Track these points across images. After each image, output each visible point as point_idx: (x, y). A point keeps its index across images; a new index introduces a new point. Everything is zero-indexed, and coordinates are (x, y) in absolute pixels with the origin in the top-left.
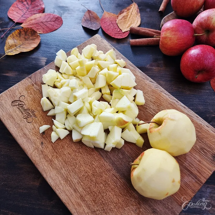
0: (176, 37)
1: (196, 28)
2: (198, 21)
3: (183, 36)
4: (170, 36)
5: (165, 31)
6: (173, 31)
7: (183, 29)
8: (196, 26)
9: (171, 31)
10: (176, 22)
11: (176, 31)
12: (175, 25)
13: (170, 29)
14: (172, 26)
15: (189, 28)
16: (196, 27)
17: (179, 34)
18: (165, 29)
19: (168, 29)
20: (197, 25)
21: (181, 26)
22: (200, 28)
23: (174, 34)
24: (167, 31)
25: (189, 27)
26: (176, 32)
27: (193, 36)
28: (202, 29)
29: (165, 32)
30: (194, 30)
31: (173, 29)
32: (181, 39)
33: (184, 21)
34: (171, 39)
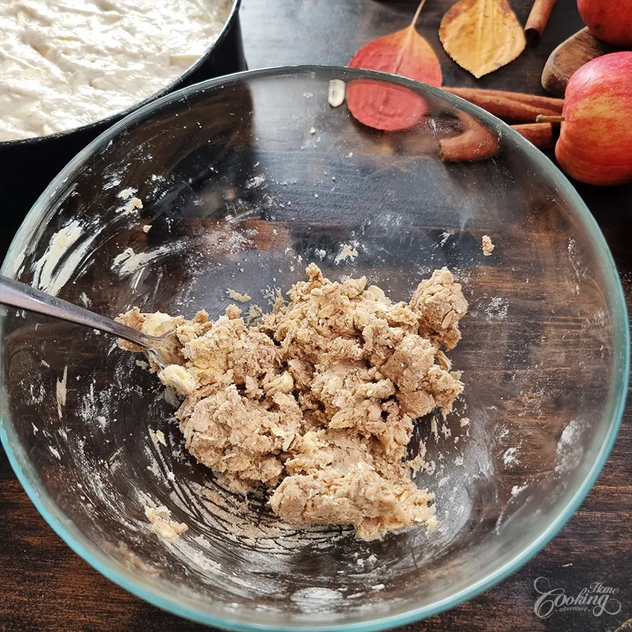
4: (610, 115)
5: (586, 96)
6: (619, 95)
9: (612, 96)
10: (627, 62)
11: (630, 96)
12: (625, 73)
13: (608, 89)
14: (613, 78)
18: (586, 89)
19: (598, 90)
23: (626, 107)
24: (594, 96)
29: (587, 100)
31: (619, 88)
34: (614, 123)
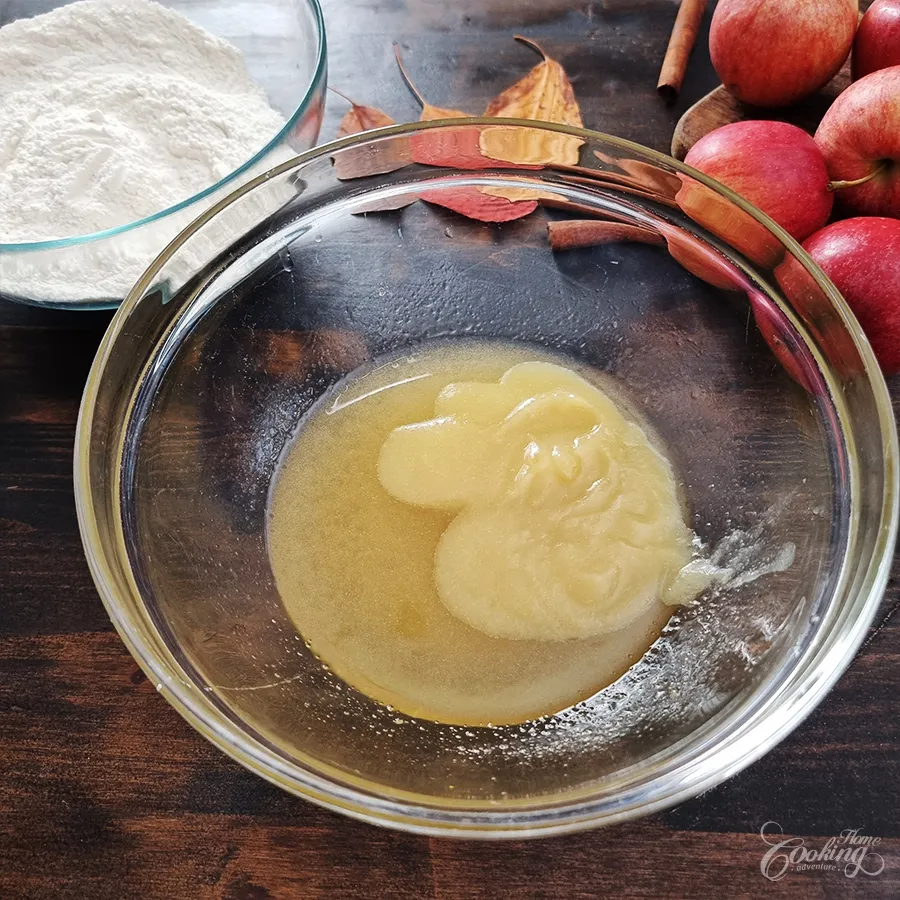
0: (753, 198)
1: (836, 155)
2: (841, 123)
3: (779, 192)
6: (734, 174)
7: (777, 163)
8: (832, 144)
9: (728, 176)
10: (746, 135)
11: (749, 174)
12: (741, 149)
13: (722, 168)
14: (728, 155)
15: (801, 154)
16: (836, 151)
17: (765, 187)
19: (713, 168)
20: (838, 143)
21: (768, 149)
22: (853, 155)
25: (806, 150)
26: (749, 178)
27: (825, 191)
28: (859, 158)
30: (827, 166)
31: (735, 167)
32: (775, 206)
33: (778, 126)
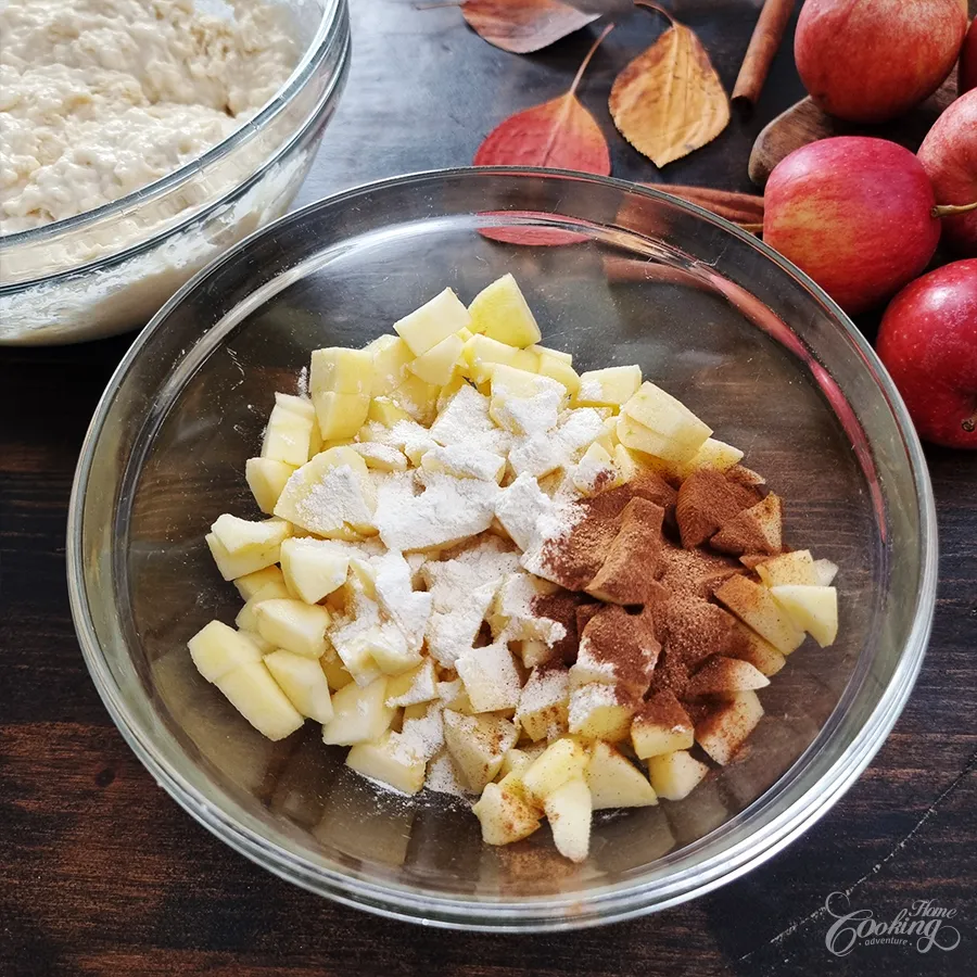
0: (849, 227)
1: (943, 176)
2: (950, 139)
3: (880, 221)
4: (817, 225)
5: (786, 199)
6: (828, 198)
7: (878, 187)
8: (939, 164)
9: (820, 199)
10: (842, 152)
11: (844, 199)
12: (837, 168)
13: (813, 191)
14: (821, 175)
15: (906, 177)
16: (943, 172)
17: (863, 214)
18: (787, 189)
19: (802, 191)
20: (945, 161)
21: (867, 169)
22: (963, 177)
23: (838, 215)
24: (796, 199)
25: (911, 173)
26: (845, 203)
27: (932, 217)
28: (970, 180)
29: (788, 204)
30: (934, 188)
31: (829, 189)
32: (874, 236)
33: (879, 144)
34: (823, 236)
